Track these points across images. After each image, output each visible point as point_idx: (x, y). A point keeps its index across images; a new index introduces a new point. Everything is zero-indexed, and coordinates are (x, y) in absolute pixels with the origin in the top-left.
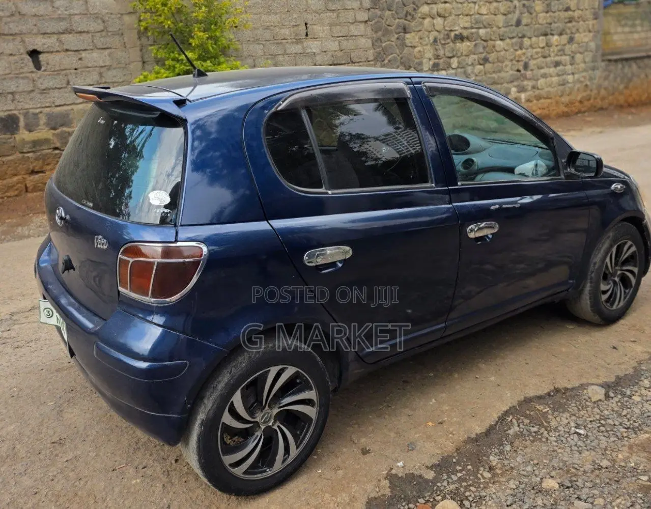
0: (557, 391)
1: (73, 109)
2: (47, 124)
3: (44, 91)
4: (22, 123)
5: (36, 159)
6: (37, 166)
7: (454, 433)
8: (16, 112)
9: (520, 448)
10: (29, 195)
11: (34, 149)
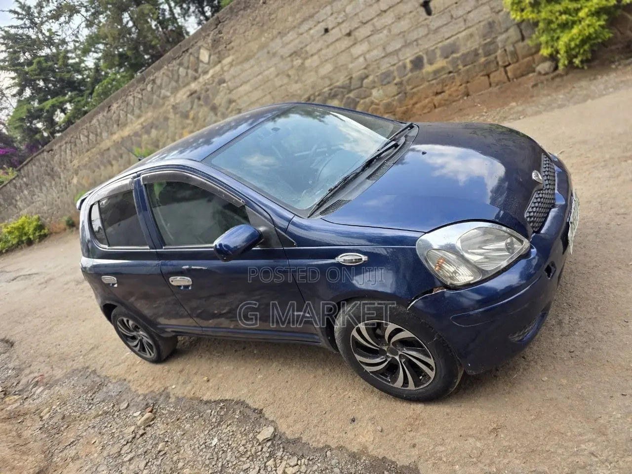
1: (458, 38)
2: (441, 56)
3: (436, 30)
4: (425, 60)
5: (438, 84)
6: (439, 88)
8: (421, 53)
10: (437, 110)
11: (436, 77)
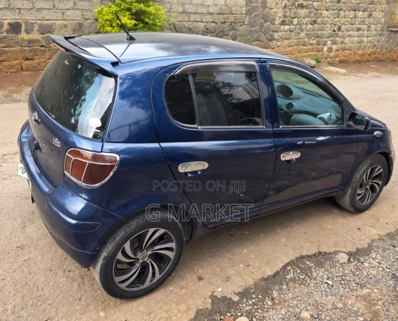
0: (320, 253)
1: (55, 23)
2: (38, 31)
3: (39, 10)
4: (23, 28)
5: (30, 51)
6: (30, 56)
7: (255, 273)
8: (20, 21)
9: (292, 288)
10: (23, 73)
11: (29, 45)
